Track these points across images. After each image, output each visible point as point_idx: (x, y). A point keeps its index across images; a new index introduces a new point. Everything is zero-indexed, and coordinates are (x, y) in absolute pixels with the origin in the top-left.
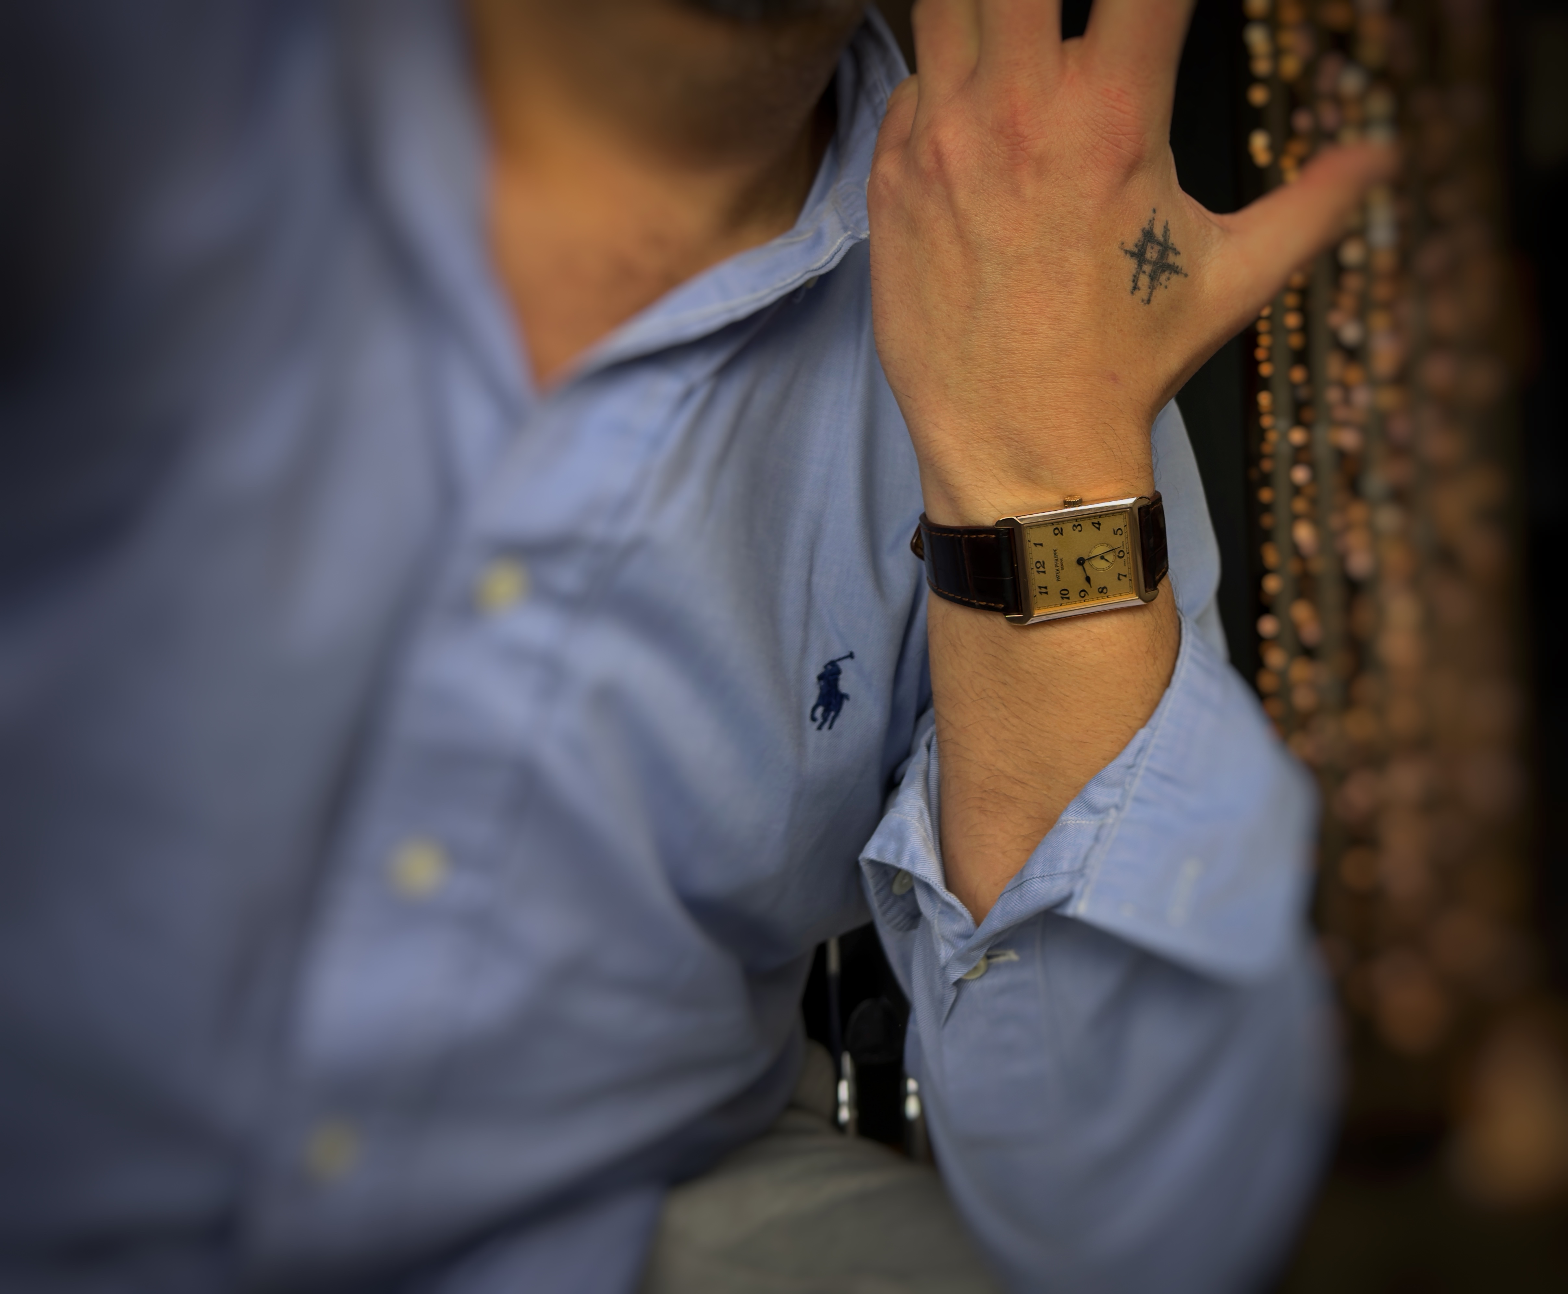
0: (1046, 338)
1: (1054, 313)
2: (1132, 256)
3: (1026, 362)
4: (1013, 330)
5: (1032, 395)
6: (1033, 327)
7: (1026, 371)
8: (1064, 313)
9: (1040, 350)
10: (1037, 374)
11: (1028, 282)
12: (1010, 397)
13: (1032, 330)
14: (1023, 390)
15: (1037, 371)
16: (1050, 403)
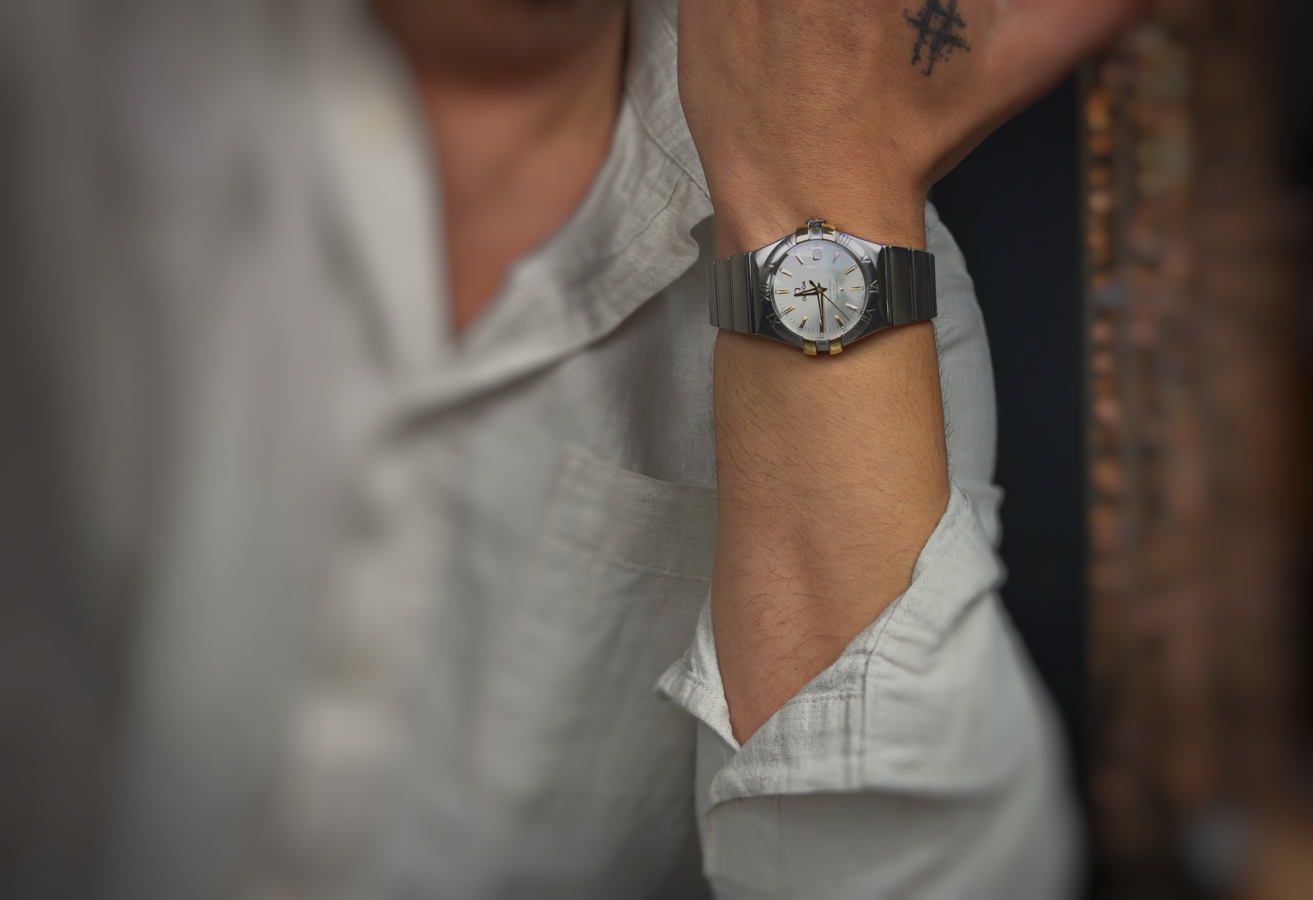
0: (831, 99)
1: (839, 75)
2: (915, 25)
3: (813, 120)
4: (802, 89)
5: (817, 153)
6: (820, 87)
7: (813, 129)
8: (849, 77)
9: (825, 110)
10: (822, 133)
11: (817, 43)
12: (797, 153)
13: (819, 90)
14: (809, 147)
15: (822, 130)
16: (833, 162)
